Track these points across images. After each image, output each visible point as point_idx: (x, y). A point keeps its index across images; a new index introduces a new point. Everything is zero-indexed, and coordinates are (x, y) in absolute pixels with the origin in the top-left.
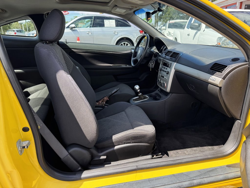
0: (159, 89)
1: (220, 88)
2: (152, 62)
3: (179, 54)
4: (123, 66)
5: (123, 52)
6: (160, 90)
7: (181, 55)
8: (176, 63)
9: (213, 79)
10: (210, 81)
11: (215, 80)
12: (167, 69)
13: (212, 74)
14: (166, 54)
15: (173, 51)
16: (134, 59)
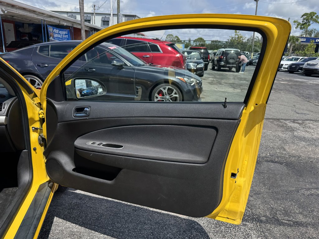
1: (6, 125)
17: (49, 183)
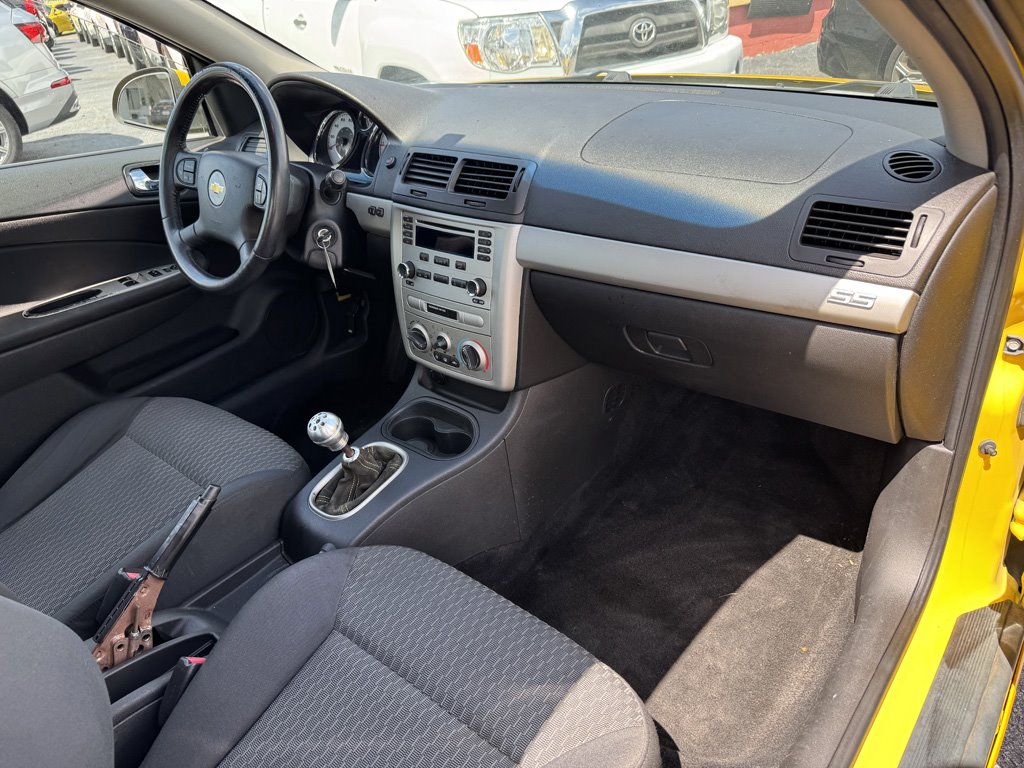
0: (418, 374)
1: (900, 338)
2: (326, 235)
3: (515, 168)
4: (112, 289)
5: (77, 203)
6: (428, 382)
7: (531, 169)
8: (517, 227)
9: (856, 298)
10: (827, 309)
11: (868, 306)
12: (461, 267)
13: (837, 269)
14: (408, 172)
15: (461, 157)
16: (187, 232)
17: (1004, 623)
